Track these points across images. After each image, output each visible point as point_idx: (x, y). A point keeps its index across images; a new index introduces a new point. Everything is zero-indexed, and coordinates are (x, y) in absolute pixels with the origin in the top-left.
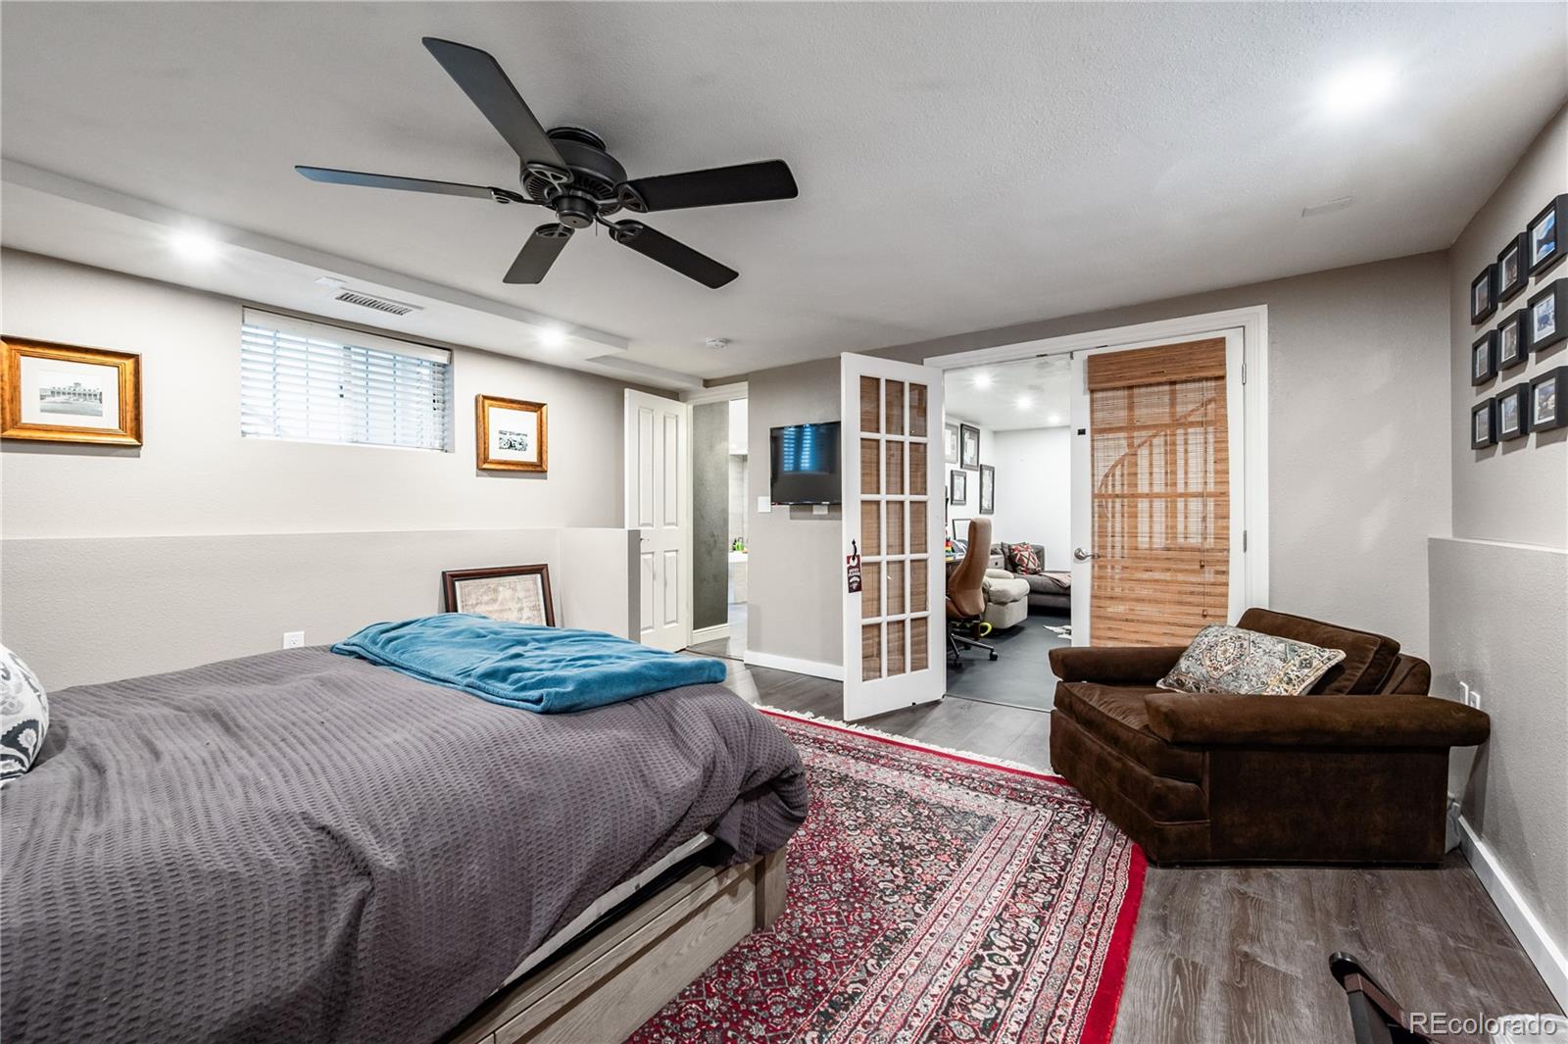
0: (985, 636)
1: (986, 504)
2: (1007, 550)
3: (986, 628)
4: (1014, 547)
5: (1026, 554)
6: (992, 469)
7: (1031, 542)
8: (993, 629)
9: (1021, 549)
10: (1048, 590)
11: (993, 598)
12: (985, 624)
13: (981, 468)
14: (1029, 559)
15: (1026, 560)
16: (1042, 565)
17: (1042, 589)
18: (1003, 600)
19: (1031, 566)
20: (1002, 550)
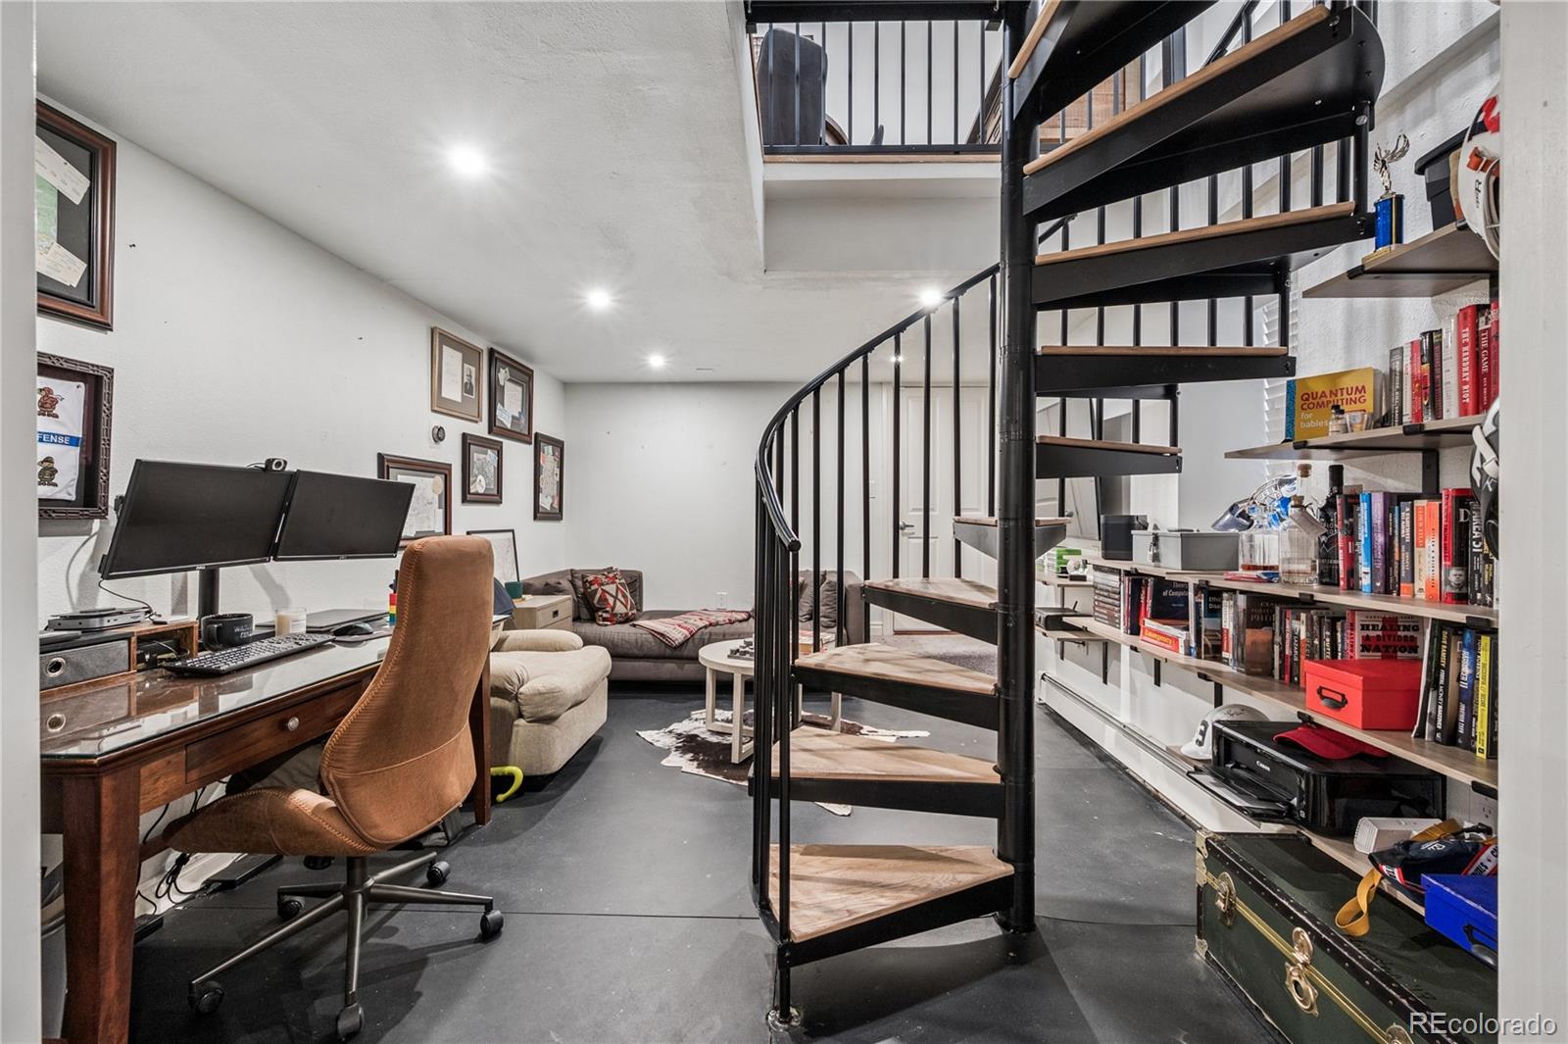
0: (507, 800)
1: (546, 503)
2: (579, 583)
3: (511, 778)
4: (591, 578)
5: (611, 588)
6: (558, 445)
7: (621, 565)
8: (526, 778)
9: (604, 580)
10: (646, 651)
11: (527, 710)
12: (508, 769)
13: (539, 441)
14: (616, 598)
15: (611, 600)
16: (638, 604)
17: (636, 651)
18: (549, 711)
19: (620, 609)
20: (572, 582)
